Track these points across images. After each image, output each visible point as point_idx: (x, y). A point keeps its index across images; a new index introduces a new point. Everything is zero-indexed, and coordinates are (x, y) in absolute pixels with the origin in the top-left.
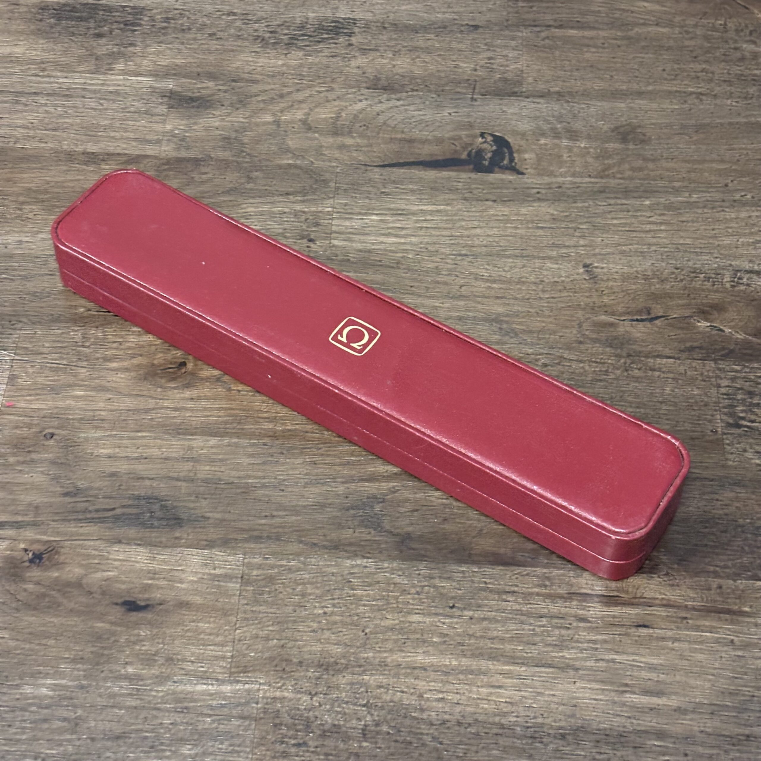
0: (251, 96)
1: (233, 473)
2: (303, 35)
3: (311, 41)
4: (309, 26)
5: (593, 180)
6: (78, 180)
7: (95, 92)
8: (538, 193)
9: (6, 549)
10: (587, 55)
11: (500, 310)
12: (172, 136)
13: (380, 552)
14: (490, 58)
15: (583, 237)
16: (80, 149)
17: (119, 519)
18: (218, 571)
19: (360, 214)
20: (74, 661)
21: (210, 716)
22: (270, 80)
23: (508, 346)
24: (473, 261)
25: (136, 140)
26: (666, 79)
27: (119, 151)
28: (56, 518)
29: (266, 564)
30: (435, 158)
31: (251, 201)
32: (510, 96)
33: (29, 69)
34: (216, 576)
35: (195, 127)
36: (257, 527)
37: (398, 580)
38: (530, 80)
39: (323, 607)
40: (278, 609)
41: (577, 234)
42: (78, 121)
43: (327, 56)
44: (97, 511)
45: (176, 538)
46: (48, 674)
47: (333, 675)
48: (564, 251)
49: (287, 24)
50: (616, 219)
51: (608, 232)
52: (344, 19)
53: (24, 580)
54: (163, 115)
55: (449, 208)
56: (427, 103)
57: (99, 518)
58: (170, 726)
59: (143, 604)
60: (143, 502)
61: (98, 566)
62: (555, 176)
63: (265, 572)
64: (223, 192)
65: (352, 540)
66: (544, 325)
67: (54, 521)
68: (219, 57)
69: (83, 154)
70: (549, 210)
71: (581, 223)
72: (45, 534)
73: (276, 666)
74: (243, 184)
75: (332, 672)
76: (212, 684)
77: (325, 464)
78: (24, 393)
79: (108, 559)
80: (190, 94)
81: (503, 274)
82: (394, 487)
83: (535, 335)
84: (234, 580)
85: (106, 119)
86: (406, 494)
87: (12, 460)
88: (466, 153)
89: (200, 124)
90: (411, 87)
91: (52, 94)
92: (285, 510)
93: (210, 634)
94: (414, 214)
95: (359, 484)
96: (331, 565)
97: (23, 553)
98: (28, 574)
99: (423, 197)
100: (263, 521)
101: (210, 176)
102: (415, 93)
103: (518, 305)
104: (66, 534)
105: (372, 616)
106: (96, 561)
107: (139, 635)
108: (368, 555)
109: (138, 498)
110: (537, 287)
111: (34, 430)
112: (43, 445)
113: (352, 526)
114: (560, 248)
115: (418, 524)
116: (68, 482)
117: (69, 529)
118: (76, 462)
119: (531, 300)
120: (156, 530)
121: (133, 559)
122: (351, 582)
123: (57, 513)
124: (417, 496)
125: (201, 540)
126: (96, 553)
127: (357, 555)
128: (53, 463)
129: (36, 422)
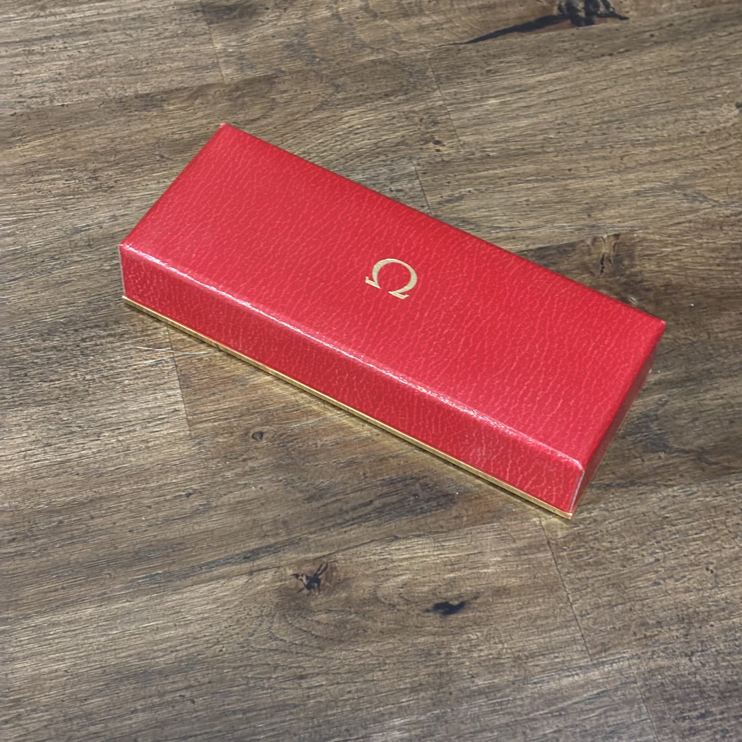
5: (701, 10)
6: (146, 130)
7: (114, 22)
8: (652, 36)
9: (273, 581)
11: (676, 174)
12: (226, 56)
13: (682, 476)
15: (721, 74)
16: (130, 92)
17: (382, 512)
18: (520, 544)
19: (475, 100)
20: (414, 690)
21: (593, 710)
23: (702, 212)
24: (621, 126)
25: (188, 68)
27: (175, 85)
28: (313, 530)
30: (526, 20)
31: (351, 112)
33: (25, 11)
34: (520, 549)
35: (248, 40)
37: (715, 503)
39: (651, 554)
40: (605, 569)
41: (713, 73)
42: (112, 60)
44: (354, 509)
45: (456, 517)
46: (392, 713)
47: (700, 627)
48: (708, 94)
53: (312, 612)
54: (205, 33)
55: (567, 72)
57: (360, 517)
58: (556, 735)
59: (456, 603)
60: (399, 485)
61: (386, 572)
62: (660, 14)
64: (315, 109)
65: (645, 471)
66: (728, 180)
67: (311, 533)
69: (136, 97)
70: (672, 53)
71: (712, 60)
72: (308, 550)
73: (635, 634)
74: (332, 94)
75: (697, 625)
76: (577, 674)
78: (206, 392)
79: (393, 561)
80: (224, 3)
81: (659, 133)
82: (660, 399)
83: (724, 193)
84: (542, 549)
85: (144, 51)
86: (678, 404)
87: (229, 474)
88: (556, 8)
89: (252, 35)
91: (66, 35)
93: (547, 618)
94: (533, 87)
96: (638, 504)
97: (294, 580)
98: (313, 604)
99: (534, 66)
101: (292, 93)
103: (691, 164)
104: (332, 545)
105: (709, 549)
106: (381, 567)
107: (469, 640)
108: (671, 483)
109: (392, 482)
110: (701, 140)
111: (238, 434)
112: (256, 448)
113: (637, 455)
114: (704, 91)
115: (706, 434)
116: (305, 484)
117: (333, 538)
118: (303, 459)
119: (702, 156)
120: (429, 514)
121: (421, 554)
122: (667, 517)
123: (310, 524)
124: (689, 403)
125: (483, 513)
126: (376, 557)
127: (659, 486)
128: (278, 467)
129: (235, 424)
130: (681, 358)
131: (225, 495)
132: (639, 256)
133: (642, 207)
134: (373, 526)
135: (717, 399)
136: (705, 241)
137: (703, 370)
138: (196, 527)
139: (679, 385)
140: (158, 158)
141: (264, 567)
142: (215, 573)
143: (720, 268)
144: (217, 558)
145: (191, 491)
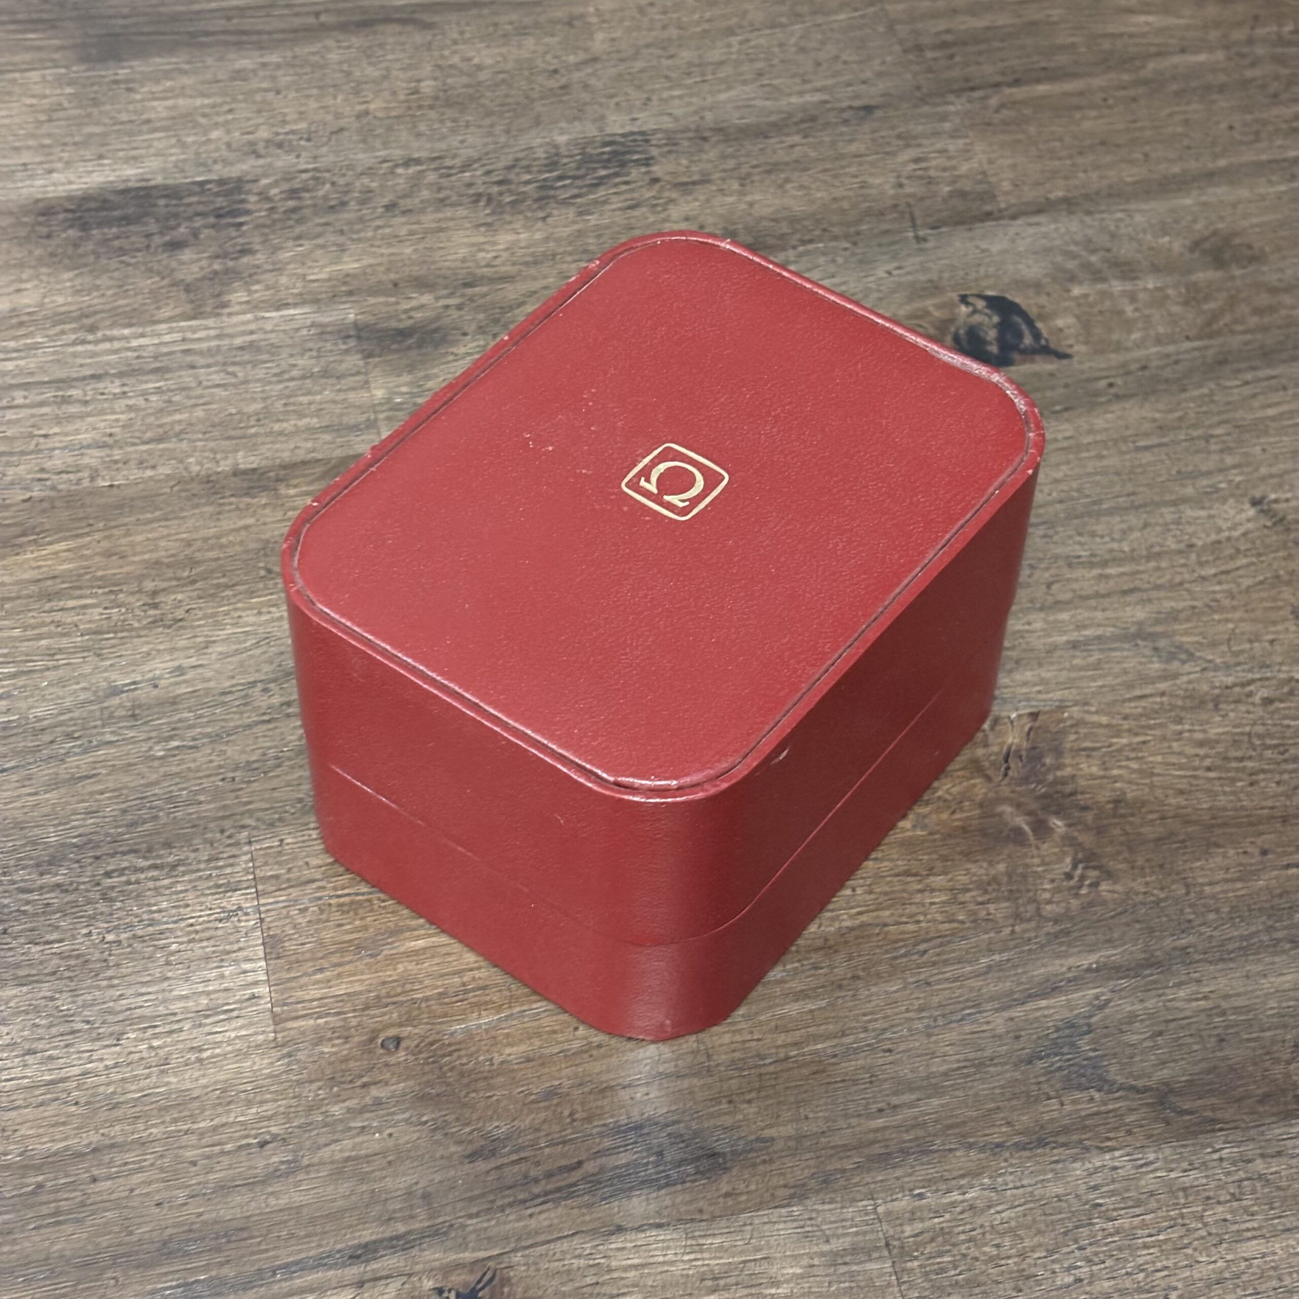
0: (511, 308)
1: (781, 1039)
2: (561, 178)
3: (580, 187)
4: (565, 160)
5: (1197, 344)
6: (246, 527)
7: (210, 352)
8: (1111, 385)
10: (1087, 125)
11: (1140, 614)
12: (391, 409)
13: (1129, 1133)
14: (917, 160)
15: (1227, 450)
16: (225, 466)
17: (598, 1182)
18: (837, 1245)
22: (533, 271)
23: (1185, 679)
24: (1051, 532)
25: (326, 429)
26: (1242, 143)
27: (301, 455)
28: (474, 1210)
29: (920, 1208)
32: (982, 221)
33: (63, 332)
34: (836, 1254)
36: (871, 1136)
37: (1186, 1181)
38: (1006, 186)
39: (1068, 1269)
41: (1213, 447)
42: (199, 413)
43: (620, 209)
44: (549, 1175)
45: (727, 1195)
48: (1204, 482)
49: (524, 163)
50: (1270, 406)
51: (1266, 433)
52: (623, 135)
54: (358, 373)
56: (840, 260)
57: (559, 1190)
60: (631, 1136)
61: (597, 1289)
62: (1127, 349)
63: (927, 1224)
65: (1066, 1121)
66: (1231, 626)
67: (470, 1216)
68: (421, 246)
69: (235, 474)
70: (1144, 413)
71: (1212, 426)
72: (463, 1247)
77: (947, 979)
78: (308, 967)
79: (610, 1270)
80: (394, 324)
81: (1115, 545)
82: (1097, 998)
83: (1224, 648)
84: (875, 1255)
85: (254, 400)
86: (1126, 1006)
87: (337, 1110)
89: (437, 376)
90: (798, 236)
91: (128, 372)
92: (912, 1090)
95: (1027, 1007)
96: (1049, 1181)
100: (880, 1122)
102: (811, 247)
103: (1167, 598)
104: (507, 1238)
105: (1169, 1263)
106: (589, 1280)
108: (1109, 1144)
109: (619, 1129)
110: (1187, 558)
111: (356, 1039)
112: (387, 1065)
113: (1052, 1094)
114: (1195, 478)
115: (1175, 1061)
116: (467, 1130)
117: (508, 1227)
118: (468, 1085)
119: (1186, 586)
120: (679, 1187)
121: (661, 1259)
122: (1100, 1205)
123: (471, 1199)
124: (1149, 1004)
125: (776, 1188)
126: (582, 1262)
127: (1087, 1149)
128: (422, 1099)
129: (354, 1022)
130: (1138, 926)
131: (326, 1145)
132: (1071, 750)
133: (1080, 669)
134: (580, 1207)
135: (1197, 1000)
136: (1187, 727)
137: (1175, 949)
138: (272, 1201)
139: (1132, 973)
140: (262, 573)
141: (385, 1273)
142: (298, 1282)
143: (1212, 775)
144: (302, 1256)
145: (268, 1137)
